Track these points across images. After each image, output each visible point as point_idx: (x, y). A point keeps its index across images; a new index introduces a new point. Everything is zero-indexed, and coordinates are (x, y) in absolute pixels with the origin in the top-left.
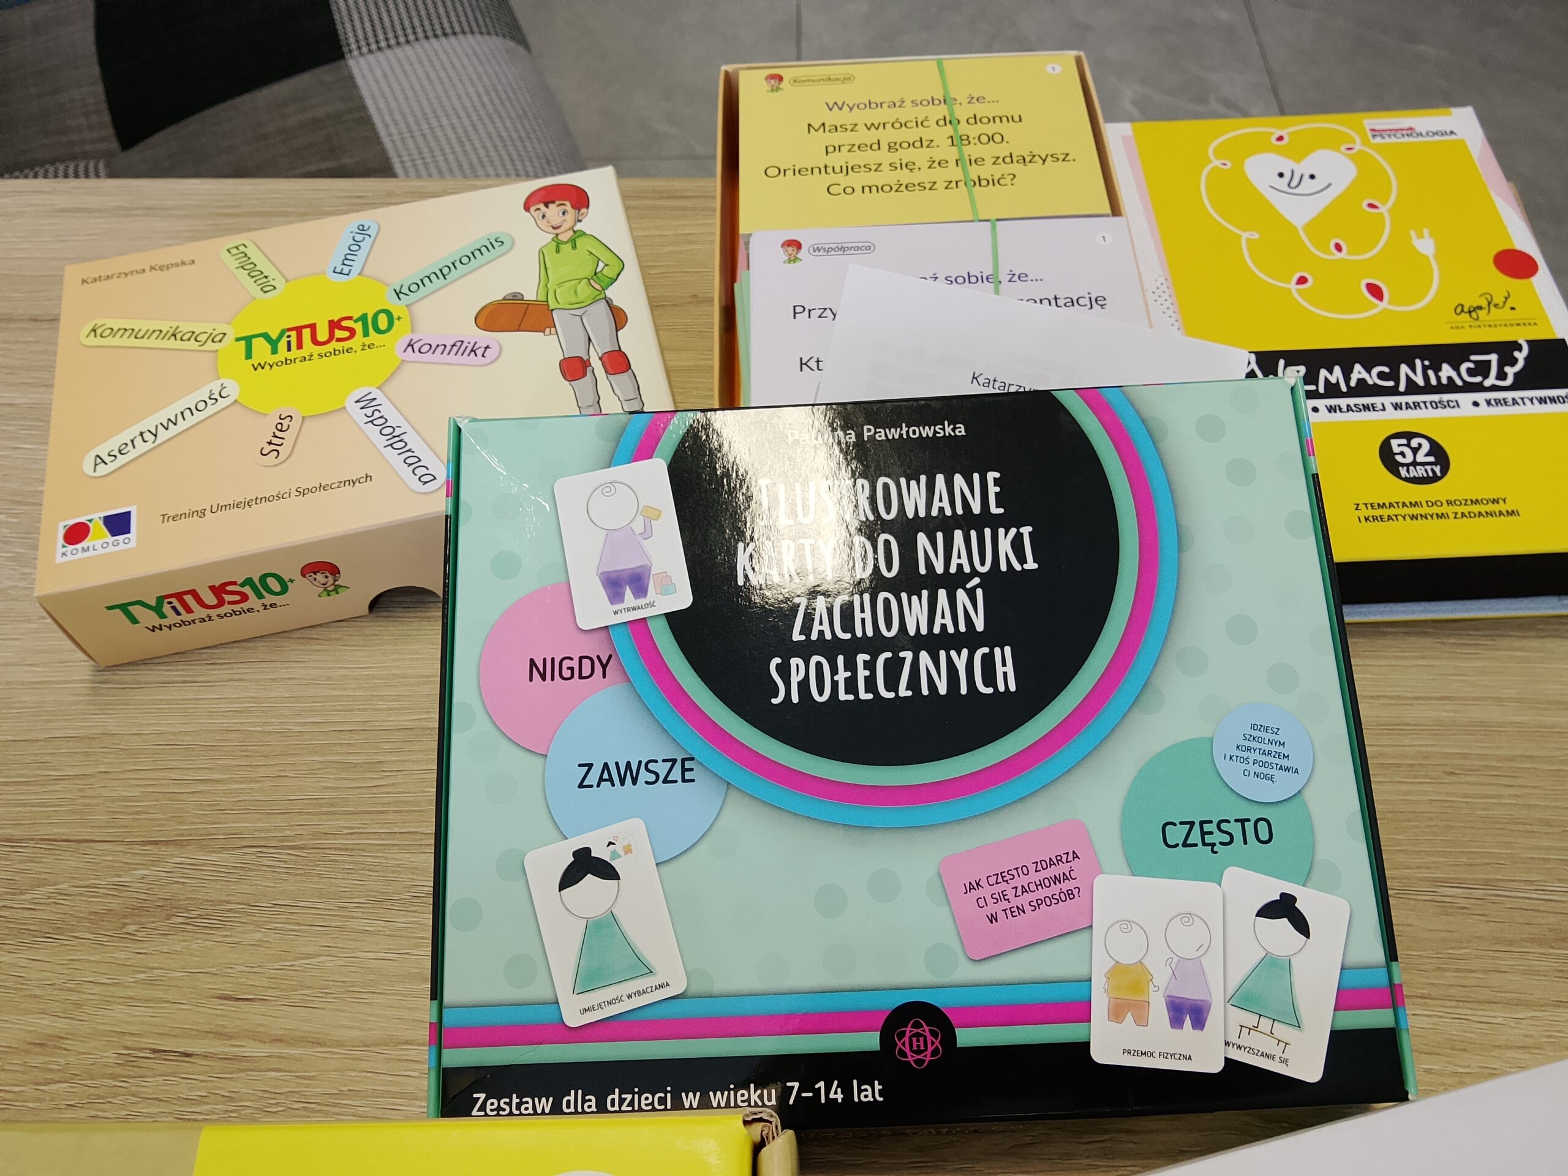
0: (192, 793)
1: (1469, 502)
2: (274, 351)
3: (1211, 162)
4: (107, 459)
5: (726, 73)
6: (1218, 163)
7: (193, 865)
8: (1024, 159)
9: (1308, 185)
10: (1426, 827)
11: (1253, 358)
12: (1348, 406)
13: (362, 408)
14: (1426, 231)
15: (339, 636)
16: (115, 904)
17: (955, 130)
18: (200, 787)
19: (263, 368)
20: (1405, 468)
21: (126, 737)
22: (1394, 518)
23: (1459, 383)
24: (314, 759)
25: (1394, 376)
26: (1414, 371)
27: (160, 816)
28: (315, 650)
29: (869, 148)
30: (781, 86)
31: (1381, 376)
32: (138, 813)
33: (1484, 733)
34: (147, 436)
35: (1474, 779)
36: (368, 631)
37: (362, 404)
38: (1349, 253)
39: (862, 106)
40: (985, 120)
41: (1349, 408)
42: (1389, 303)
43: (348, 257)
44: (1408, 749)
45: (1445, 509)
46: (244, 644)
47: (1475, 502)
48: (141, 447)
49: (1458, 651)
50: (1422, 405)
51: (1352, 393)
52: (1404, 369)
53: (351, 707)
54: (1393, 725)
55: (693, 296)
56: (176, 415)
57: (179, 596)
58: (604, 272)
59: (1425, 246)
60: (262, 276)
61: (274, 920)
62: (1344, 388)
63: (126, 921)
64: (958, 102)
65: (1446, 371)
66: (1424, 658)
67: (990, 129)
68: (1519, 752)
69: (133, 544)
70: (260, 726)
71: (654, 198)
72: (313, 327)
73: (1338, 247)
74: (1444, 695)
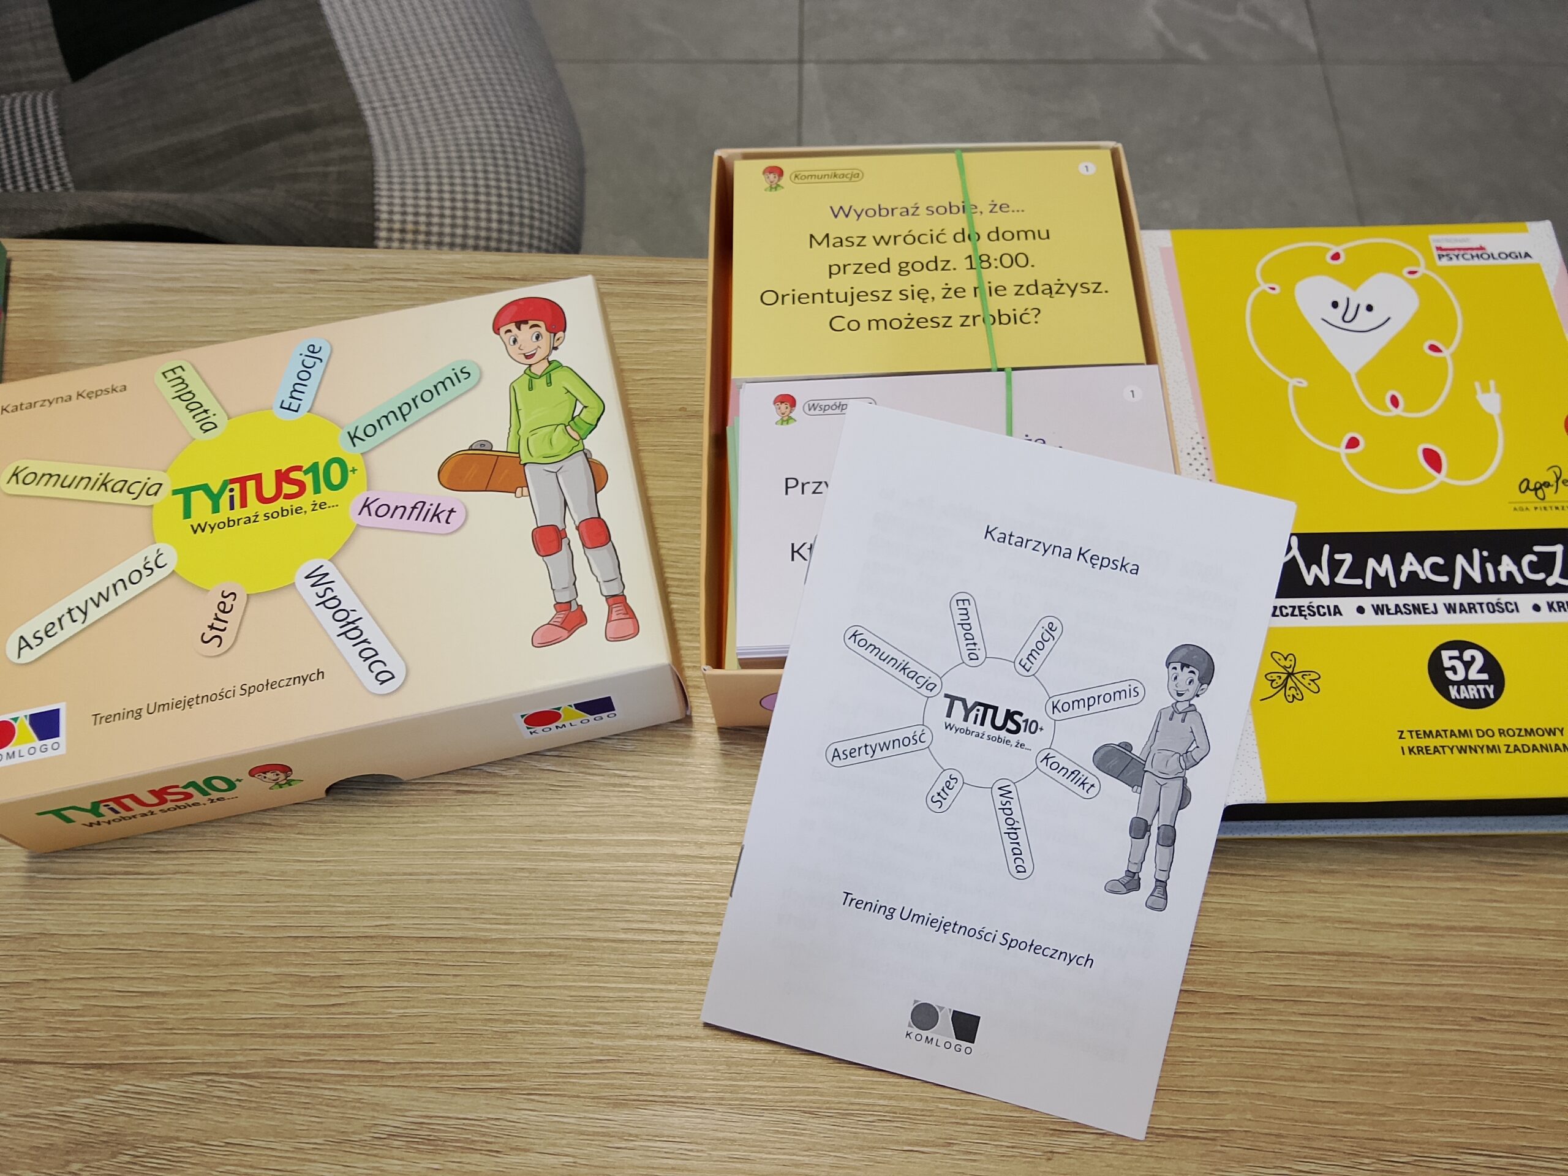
0: (138, 1007)
1: (1523, 733)
2: (216, 509)
3: (1259, 285)
4: (33, 642)
5: (720, 159)
6: (1265, 287)
7: (139, 1093)
8: (1050, 289)
9: (1365, 320)
10: (1451, 1082)
11: (1295, 541)
12: (1397, 606)
13: (313, 586)
14: (1492, 383)
15: (293, 822)
16: (58, 1138)
17: (975, 249)
18: (147, 1001)
19: (203, 530)
20: (1456, 687)
21: (65, 939)
22: (1441, 749)
23: (1520, 580)
24: (268, 970)
25: (1448, 569)
26: (1471, 563)
27: (102, 1034)
28: (267, 839)
29: (877, 269)
30: (781, 183)
31: (1435, 569)
32: (79, 1030)
33: (1518, 971)
34: (77, 614)
35: (1504, 1027)
36: (326, 817)
37: (313, 580)
38: (1404, 410)
39: (871, 213)
40: (1008, 236)
41: (1398, 610)
42: (1447, 476)
43: (298, 387)
44: (1437, 989)
45: (1498, 740)
46: (190, 829)
47: (1530, 732)
48: (70, 628)
49: (1496, 872)
50: (1478, 607)
51: (1403, 590)
52: (1460, 560)
53: (307, 909)
54: (1423, 960)
55: (680, 410)
56: (108, 588)
57: (117, 800)
58: (581, 416)
59: (1490, 402)
60: (201, 410)
61: (227, 1162)
62: (1393, 584)
63: (70, 1158)
64: (978, 210)
65: (1507, 565)
66: (1459, 879)
67: (1014, 247)
68: (1554, 996)
69: (62, 751)
70: (209, 929)
71: (638, 283)
72: (258, 478)
73: (1395, 401)
74: (1479, 924)
